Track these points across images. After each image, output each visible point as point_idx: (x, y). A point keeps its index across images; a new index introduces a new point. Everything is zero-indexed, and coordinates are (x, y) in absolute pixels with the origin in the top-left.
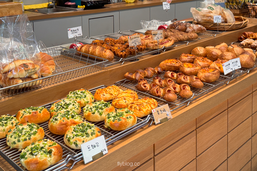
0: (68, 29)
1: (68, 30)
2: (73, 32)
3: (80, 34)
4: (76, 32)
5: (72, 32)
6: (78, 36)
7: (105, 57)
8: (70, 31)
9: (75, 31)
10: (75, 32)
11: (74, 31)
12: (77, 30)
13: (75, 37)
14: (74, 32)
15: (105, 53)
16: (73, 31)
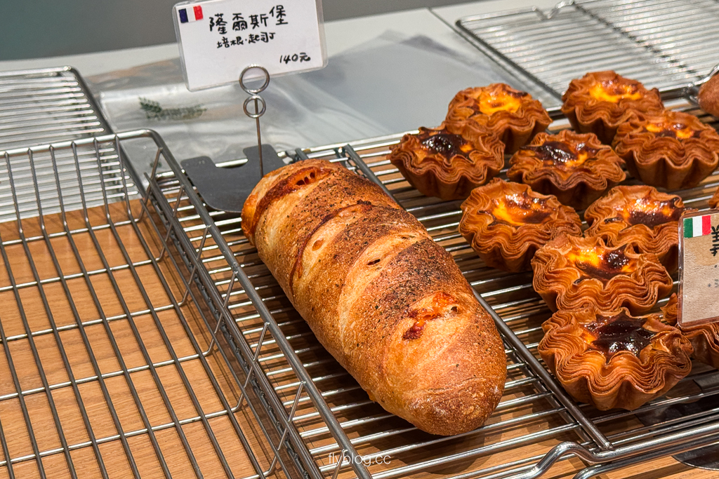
0: (179, 7)
1: (183, 14)
2: (231, 34)
3: (305, 58)
4: (257, 31)
5: (223, 31)
6: (277, 68)
7: (397, 387)
8: (206, 21)
9: (255, 24)
10: (250, 30)
11: (239, 24)
12: (272, 20)
13: (249, 77)
14: (244, 34)
15: (410, 348)
16: (229, 27)
